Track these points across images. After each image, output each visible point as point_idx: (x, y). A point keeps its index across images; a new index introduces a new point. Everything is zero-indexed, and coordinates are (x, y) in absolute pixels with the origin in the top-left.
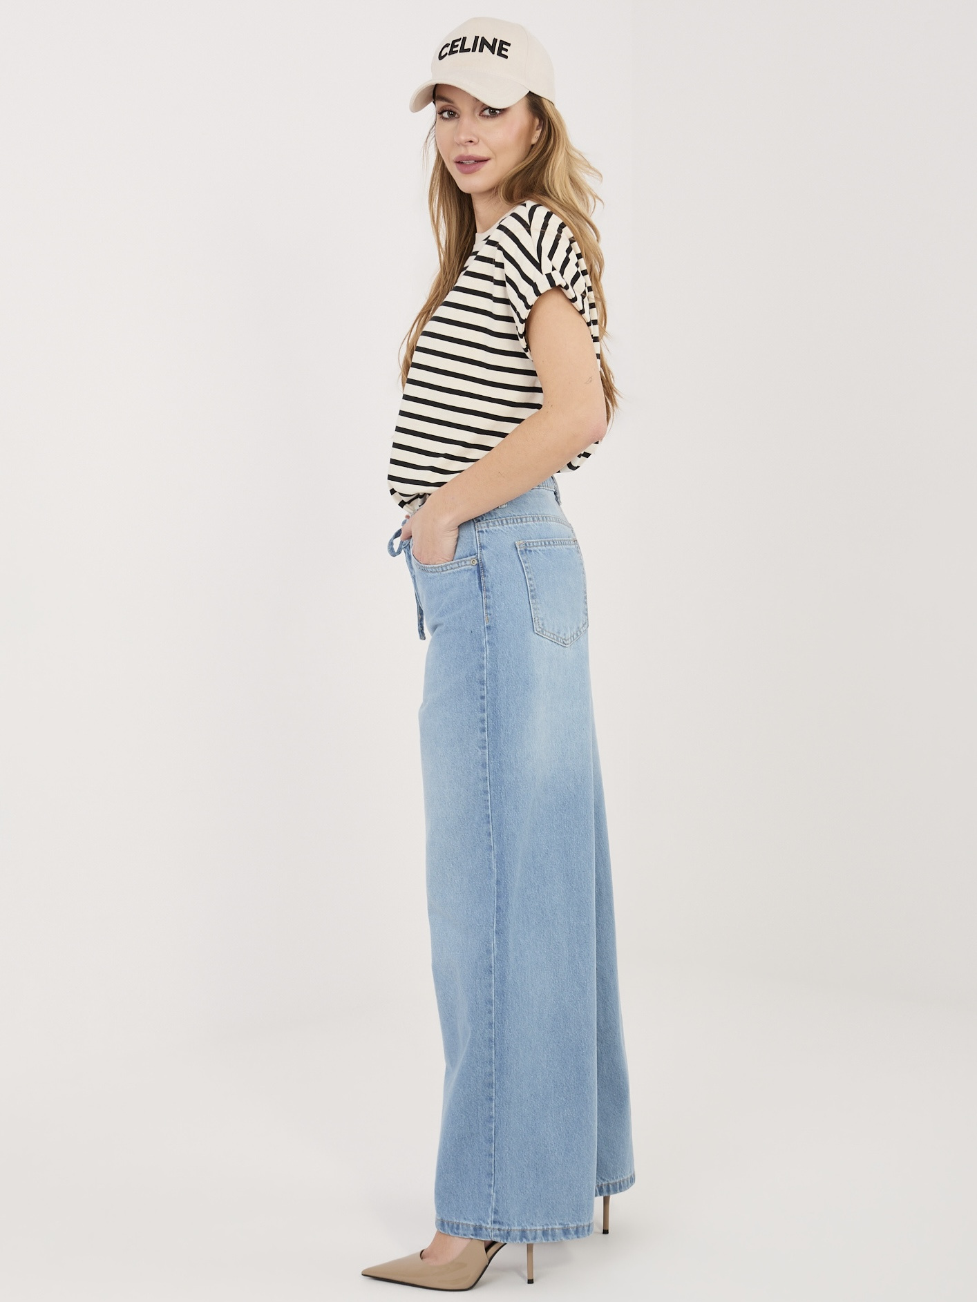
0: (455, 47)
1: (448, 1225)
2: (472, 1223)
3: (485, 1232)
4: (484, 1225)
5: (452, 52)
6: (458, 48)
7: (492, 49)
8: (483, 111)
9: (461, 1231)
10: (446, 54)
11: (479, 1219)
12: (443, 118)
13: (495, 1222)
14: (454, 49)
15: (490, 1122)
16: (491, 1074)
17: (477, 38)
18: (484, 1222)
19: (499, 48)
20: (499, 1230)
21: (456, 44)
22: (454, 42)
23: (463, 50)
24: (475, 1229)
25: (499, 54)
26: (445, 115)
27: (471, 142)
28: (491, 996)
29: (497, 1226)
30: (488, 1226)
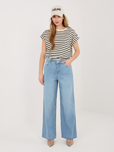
8: (58, 17)
10: (54, 10)
19: (60, 9)
23: (56, 10)
26: (54, 17)
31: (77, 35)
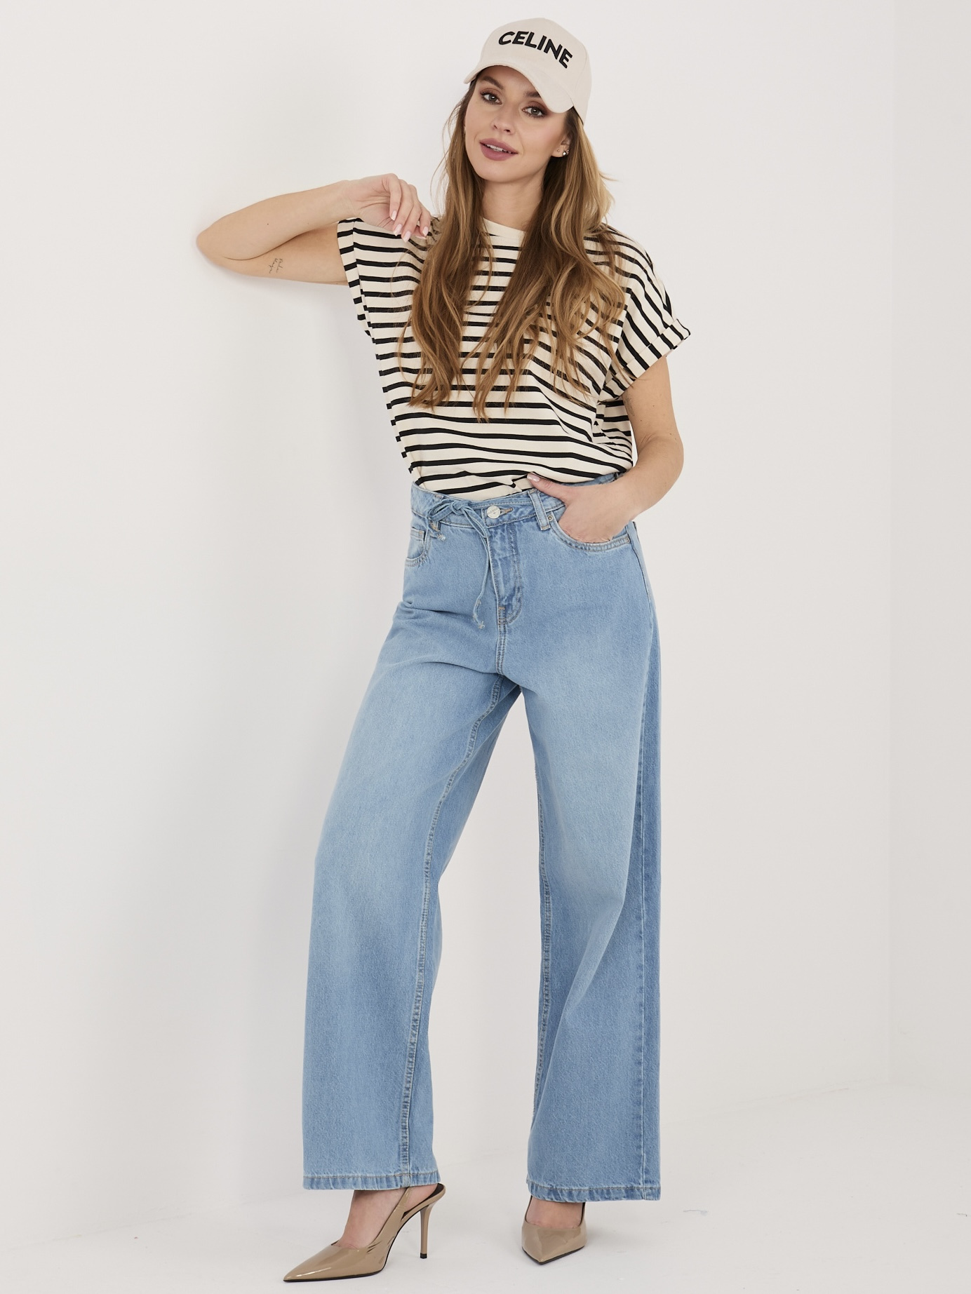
0: (522, 38)
1: (597, 1192)
2: (623, 1186)
3: (638, 1193)
4: (635, 1186)
5: (516, 42)
6: (525, 41)
7: (556, 53)
8: (527, 108)
9: (612, 1196)
10: (510, 41)
11: (629, 1181)
12: (484, 99)
13: (646, 1182)
14: (519, 40)
15: (639, 1085)
16: (640, 1039)
17: (544, 38)
18: (635, 1182)
19: (563, 56)
20: (651, 1188)
21: (522, 35)
22: (520, 33)
23: (528, 44)
24: (626, 1191)
25: (561, 61)
26: (487, 97)
27: (508, 131)
28: (641, 961)
29: (649, 1186)
30: (640, 1186)
31: (668, 308)
